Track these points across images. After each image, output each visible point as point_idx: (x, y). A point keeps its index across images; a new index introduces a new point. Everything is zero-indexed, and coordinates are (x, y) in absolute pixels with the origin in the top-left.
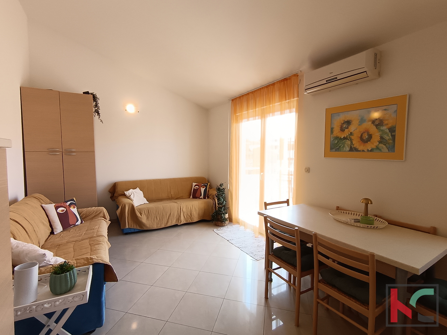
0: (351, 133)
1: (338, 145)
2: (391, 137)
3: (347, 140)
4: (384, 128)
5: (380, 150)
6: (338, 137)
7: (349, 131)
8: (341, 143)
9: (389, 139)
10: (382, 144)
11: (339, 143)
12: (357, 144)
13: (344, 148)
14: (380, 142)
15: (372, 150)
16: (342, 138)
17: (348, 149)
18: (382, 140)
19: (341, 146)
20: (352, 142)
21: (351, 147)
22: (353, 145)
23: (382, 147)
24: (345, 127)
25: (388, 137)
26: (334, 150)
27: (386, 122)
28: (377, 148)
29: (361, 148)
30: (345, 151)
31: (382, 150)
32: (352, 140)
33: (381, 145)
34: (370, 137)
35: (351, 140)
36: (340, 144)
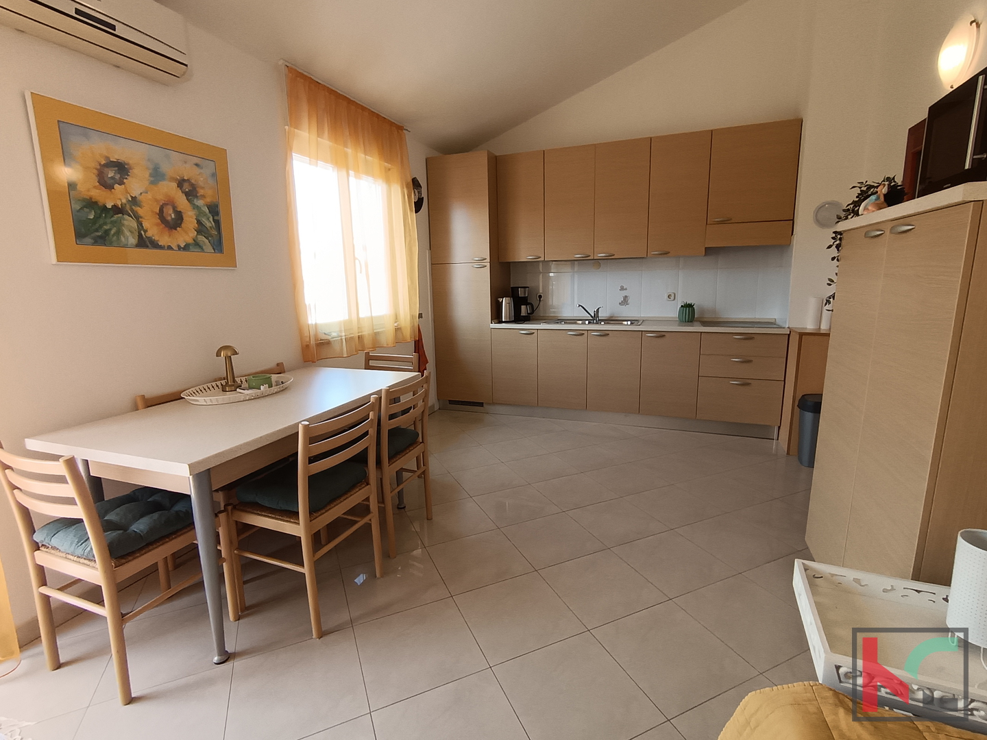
0: (134, 198)
1: (101, 227)
2: (213, 223)
3: (126, 217)
4: (200, 203)
5: (201, 247)
6: (96, 203)
7: (127, 192)
8: (108, 220)
9: (210, 227)
10: (202, 235)
11: (101, 221)
12: (153, 229)
13: (123, 239)
14: (199, 232)
15: (186, 248)
16: (109, 206)
17: (133, 240)
18: (201, 229)
19: (110, 230)
20: (140, 224)
21: (140, 236)
22: (145, 231)
23: (204, 241)
24: (112, 178)
25: (209, 223)
26: (88, 240)
27: (201, 192)
28: (197, 244)
29: (164, 240)
30: (125, 246)
31: (204, 247)
32: (141, 218)
33: (201, 238)
34: (179, 217)
35: (137, 218)
36: (105, 224)
